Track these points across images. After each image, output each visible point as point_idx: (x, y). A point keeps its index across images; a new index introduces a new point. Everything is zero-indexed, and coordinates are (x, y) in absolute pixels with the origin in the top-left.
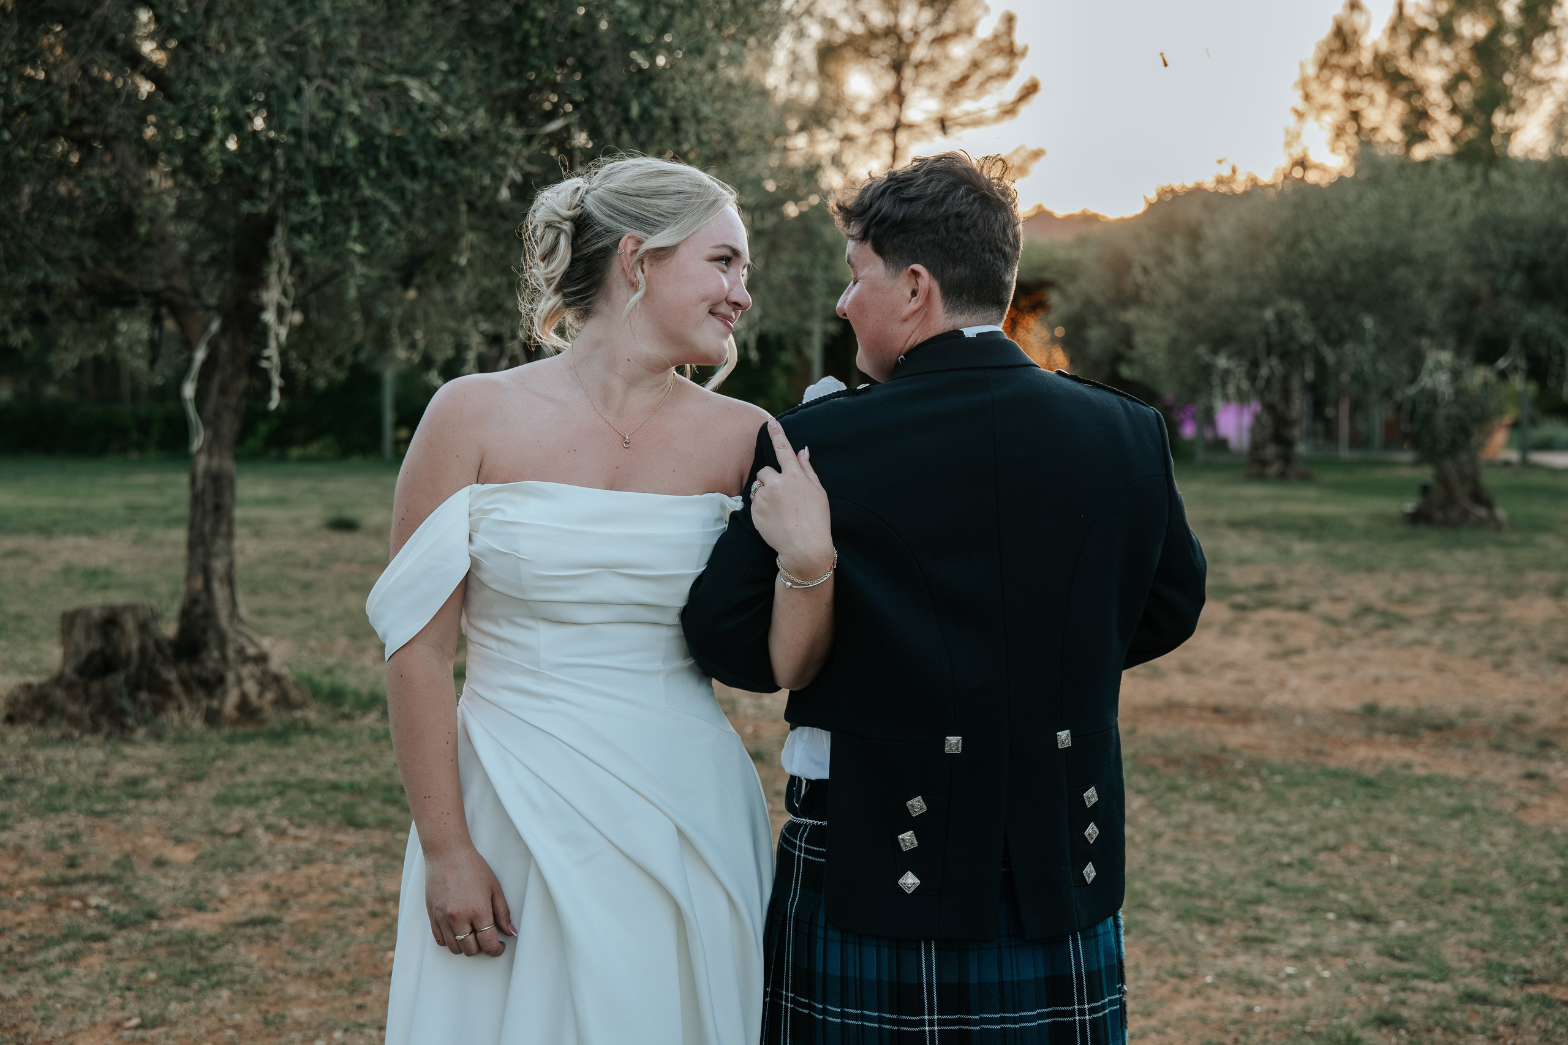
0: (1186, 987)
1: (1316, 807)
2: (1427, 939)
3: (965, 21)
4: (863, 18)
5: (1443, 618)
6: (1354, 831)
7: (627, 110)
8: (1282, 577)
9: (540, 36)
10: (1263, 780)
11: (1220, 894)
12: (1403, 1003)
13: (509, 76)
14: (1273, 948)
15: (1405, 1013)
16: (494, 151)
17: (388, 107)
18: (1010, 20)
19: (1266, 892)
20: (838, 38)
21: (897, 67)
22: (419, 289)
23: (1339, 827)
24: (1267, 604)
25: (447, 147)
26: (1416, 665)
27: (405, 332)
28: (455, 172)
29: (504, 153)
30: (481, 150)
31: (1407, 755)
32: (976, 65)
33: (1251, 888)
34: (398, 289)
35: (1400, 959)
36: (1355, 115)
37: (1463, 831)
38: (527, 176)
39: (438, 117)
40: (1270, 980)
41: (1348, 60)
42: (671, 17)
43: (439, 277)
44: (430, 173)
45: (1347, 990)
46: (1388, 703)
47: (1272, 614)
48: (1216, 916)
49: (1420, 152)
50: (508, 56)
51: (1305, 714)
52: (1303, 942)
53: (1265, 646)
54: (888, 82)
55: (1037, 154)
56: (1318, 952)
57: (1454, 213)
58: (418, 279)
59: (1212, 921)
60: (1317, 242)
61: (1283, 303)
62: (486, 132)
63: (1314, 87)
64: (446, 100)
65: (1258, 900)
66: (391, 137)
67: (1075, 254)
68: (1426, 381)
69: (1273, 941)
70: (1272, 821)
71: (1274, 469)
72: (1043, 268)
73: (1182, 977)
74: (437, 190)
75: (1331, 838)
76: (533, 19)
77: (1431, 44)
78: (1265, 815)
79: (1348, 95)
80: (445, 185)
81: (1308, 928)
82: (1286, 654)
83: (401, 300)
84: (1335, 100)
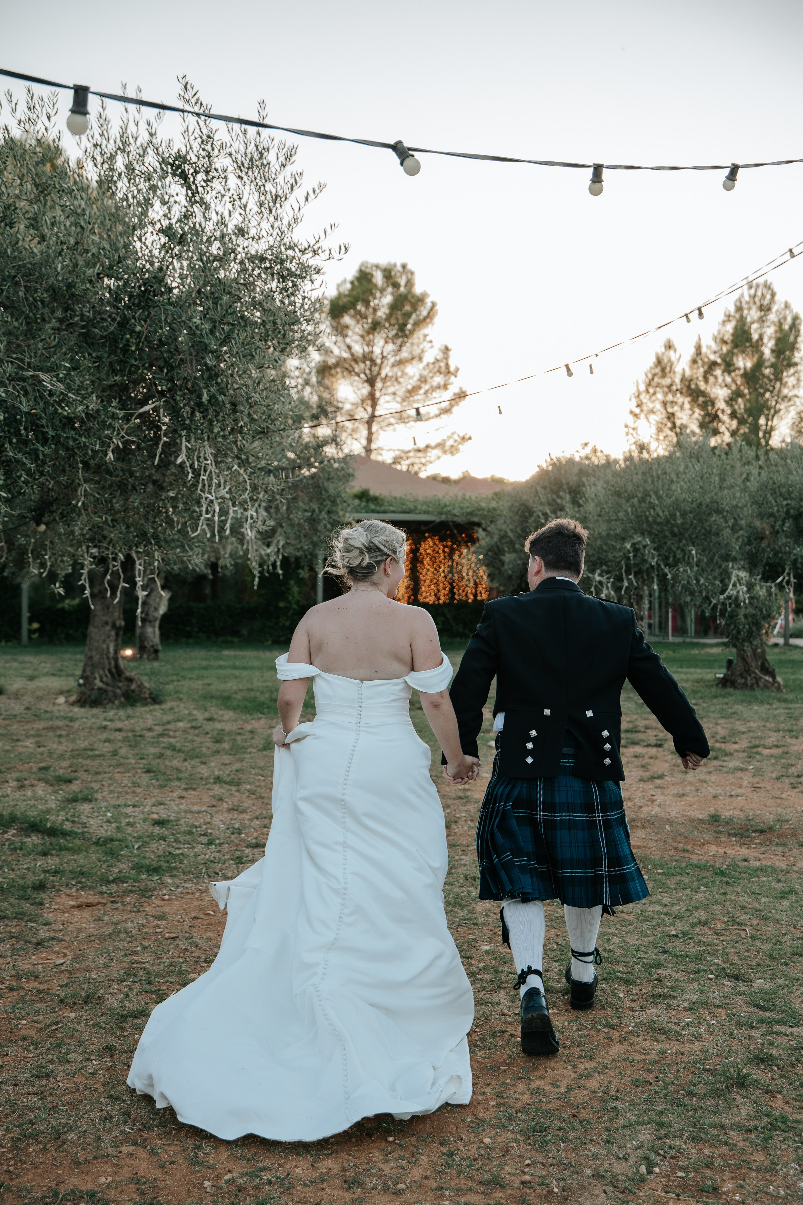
0: (616, 1035)
1: (688, 892)
2: (780, 992)
3: (417, 351)
4: (349, 348)
5: (752, 751)
6: (717, 909)
7: (200, 396)
9: (137, 344)
10: (649, 871)
11: (631, 960)
12: (772, 1044)
13: (115, 372)
14: (674, 1002)
15: (775, 1052)
16: (103, 425)
17: (26, 394)
18: (447, 350)
19: (663, 957)
20: (332, 361)
21: (371, 381)
22: (47, 524)
23: (706, 907)
25: (69, 421)
26: (741, 787)
27: (37, 556)
28: (75, 440)
29: (111, 426)
30: (93, 425)
31: (744, 851)
33: (652, 955)
34: (33, 524)
35: (763, 1009)
36: (671, 416)
37: (791, 907)
38: (126, 443)
39: (63, 400)
40: (676, 1028)
41: (667, 381)
42: (231, 331)
43: (62, 516)
44: (56, 439)
45: (731, 1034)
46: (726, 814)
48: (631, 977)
49: (713, 442)
50: (113, 358)
51: (671, 822)
52: (694, 997)
54: (366, 389)
55: (466, 439)
56: (705, 1004)
57: (747, 479)
58: (45, 519)
59: (627, 982)
60: (659, 498)
61: (638, 538)
62: (98, 411)
63: (644, 398)
64: (69, 388)
65: (658, 965)
66: (28, 413)
67: (494, 504)
68: (731, 591)
69: (673, 997)
70: (659, 903)
72: (471, 514)
73: (612, 1027)
74: (62, 453)
75: (702, 915)
76: (132, 332)
77: (718, 372)
79: (665, 404)
80: (67, 449)
81: (696, 986)
82: (652, 778)
83: (35, 532)
84: (658, 406)
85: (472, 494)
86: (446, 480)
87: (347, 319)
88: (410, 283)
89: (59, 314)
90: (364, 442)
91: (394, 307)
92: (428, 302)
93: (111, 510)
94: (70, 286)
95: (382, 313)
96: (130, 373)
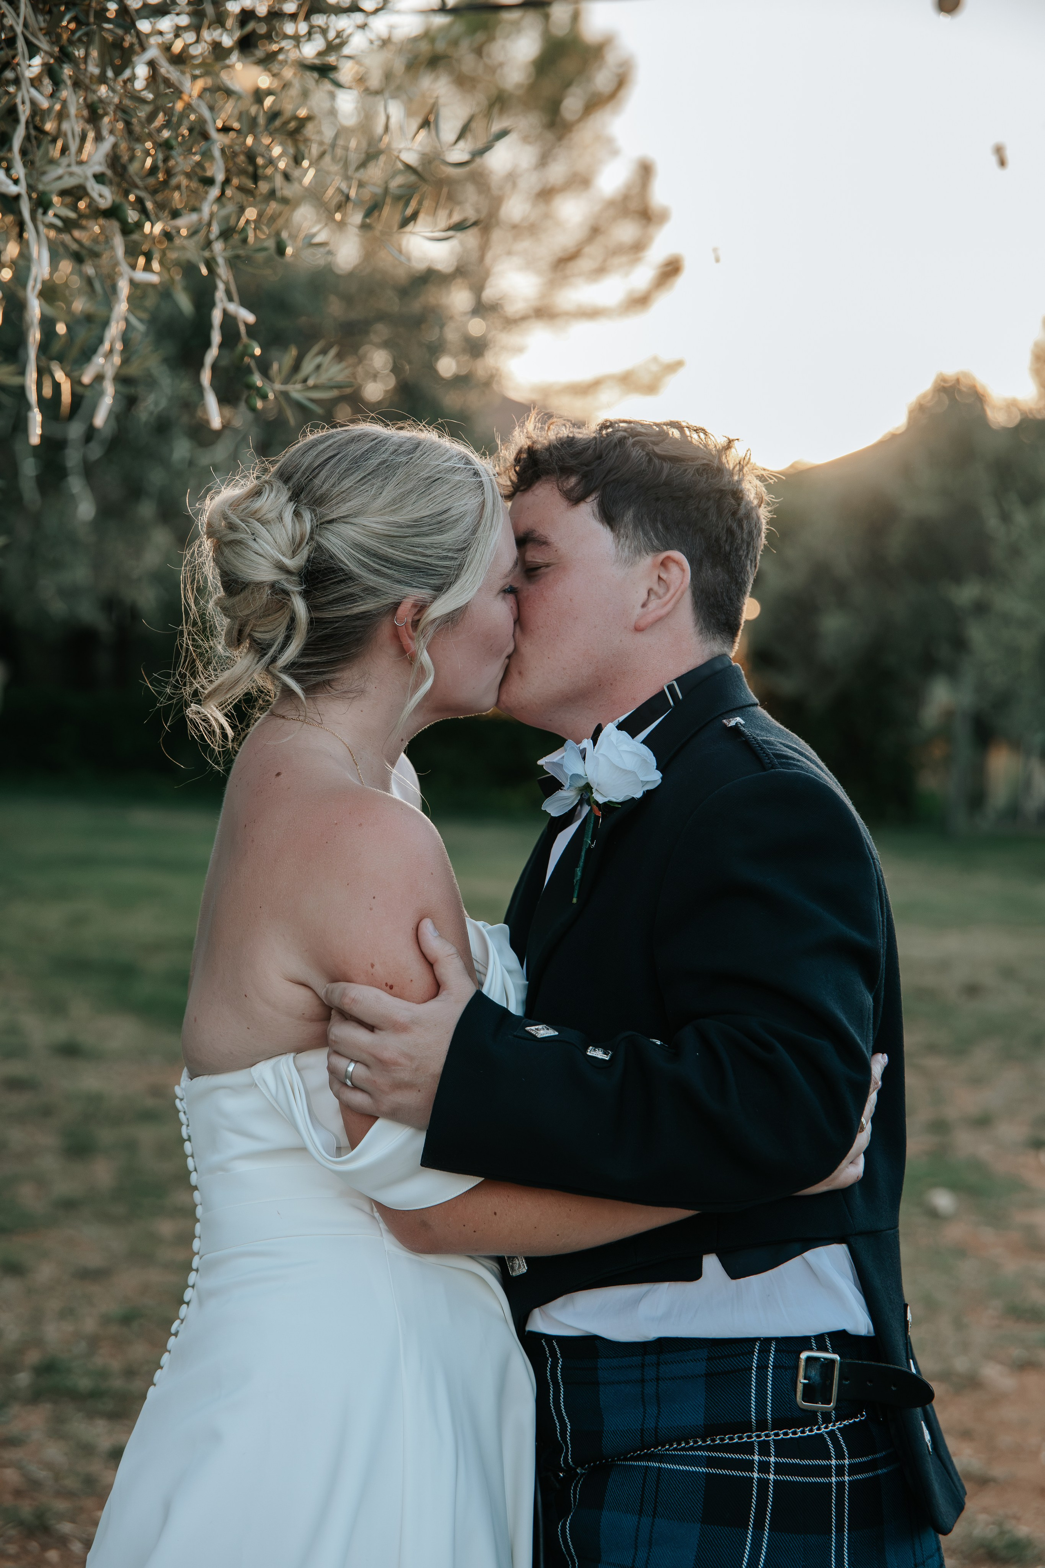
18: (645, 171)
32: (595, 231)
55: (674, 367)
92: (612, 58)
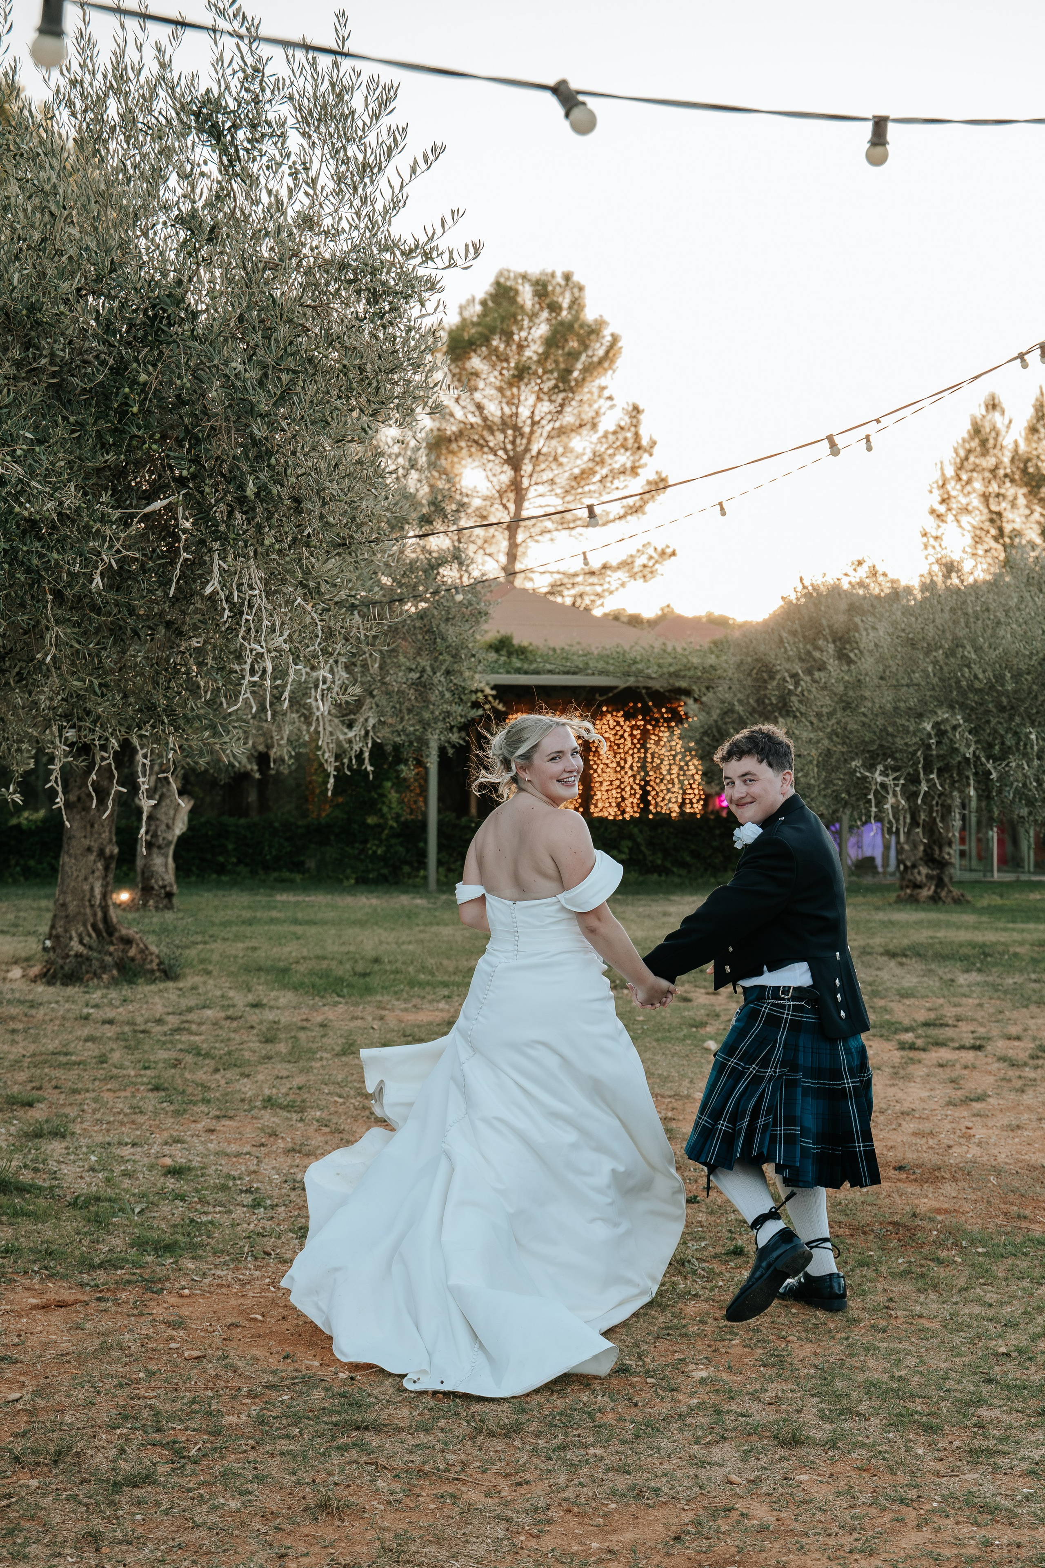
0: (910, 1515)
1: (1025, 1283)
3: (588, 414)
4: (479, 408)
7: (242, 487)
8: (950, 1012)
9: (142, 403)
10: (962, 1251)
11: (934, 1394)
13: (105, 447)
14: (1004, 1462)
16: (87, 532)
18: (635, 412)
19: (986, 1390)
20: (451, 428)
21: (514, 462)
24: (939, 1044)
25: (32, 526)
28: (41, 556)
29: (98, 534)
30: (71, 532)
32: (597, 460)
33: (967, 1385)
36: (995, 518)
38: (124, 562)
39: (21, 493)
40: (1007, 1503)
41: (989, 462)
42: (293, 382)
43: (20, 677)
47: (944, 1054)
48: (934, 1421)
50: (103, 424)
51: (998, 1171)
53: (943, 1092)
54: (506, 475)
55: (665, 554)
59: (929, 1429)
60: (977, 649)
61: (943, 714)
62: (78, 510)
63: (953, 488)
64: (32, 473)
65: (980, 1402)
67: (712, 660)
69: (1004, 1454)
70: (979, 1301)
71: (926, 892)
72: (676, 675)
73: (903, 1502)
74: (20, 576)
76: (134, 382)
78: (971, 1295)
79: (986, 498)
80: (28, 571)
82: (967, 1100)
84: (975, 502)
85: (677, 645)
86: (635, 621)
87: (476, 362)
88: (576, 304)
89: (15, 353)
90: (503, 559)
91: (552, 342)
92: (607, 333)
93: (98, 669)
94: (32, 308)
95: (533, 351)
96: (130, 450)
